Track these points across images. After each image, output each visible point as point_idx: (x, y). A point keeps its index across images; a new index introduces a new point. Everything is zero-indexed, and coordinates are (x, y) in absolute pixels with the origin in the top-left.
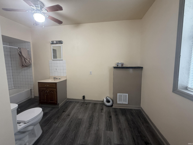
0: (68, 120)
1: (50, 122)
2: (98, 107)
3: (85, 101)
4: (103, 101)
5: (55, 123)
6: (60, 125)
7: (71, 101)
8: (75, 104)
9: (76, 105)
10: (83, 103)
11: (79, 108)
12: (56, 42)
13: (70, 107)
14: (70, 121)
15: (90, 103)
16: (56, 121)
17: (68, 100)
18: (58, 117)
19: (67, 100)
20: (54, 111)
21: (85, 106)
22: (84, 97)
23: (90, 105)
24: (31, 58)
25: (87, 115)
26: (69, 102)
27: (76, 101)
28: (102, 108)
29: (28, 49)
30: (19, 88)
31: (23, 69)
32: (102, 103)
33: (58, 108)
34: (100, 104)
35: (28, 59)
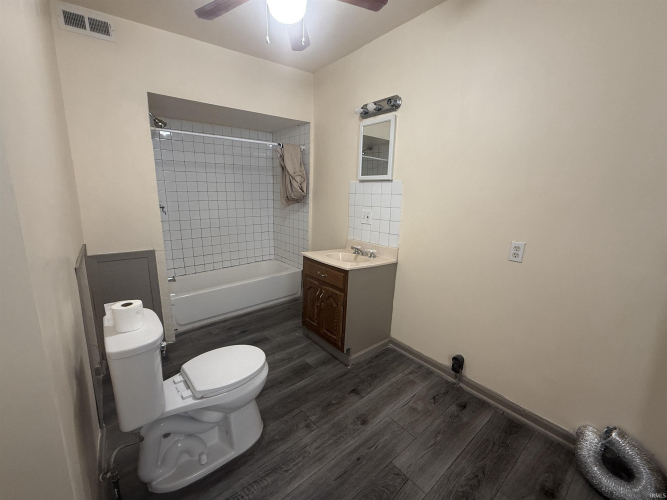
0: (351, 443)
1: (297, 411)
2: (527, 457)
3: (461, 385)
4: (574, 439)
5: (308, 426)
6: (315, 445)
7: (402, 356)
8: (411, 377)
9: (412, 383)
10: (450, 387)
11: (420, 406)
12: (375, 107)
13: (386, 384)
14: (356, 456)
15: (483, 405)
16: (313, 418)
17: (391, 346)
18: (330, 405)
19: (387, 344)
20: (331, 371)
21: (453, 408)
22: (458, 363)
23: (482, 421)
24: (307, 174)
25: (440, 469)
26: (392, 358)
27: (421, 366)
28: (549, 485)
29: (303, 148)
30: (283, 260)
31: (291, 206)
32: (564, 448)
33: (347, 366)
34: (550, 443)
35: (298, 179)
